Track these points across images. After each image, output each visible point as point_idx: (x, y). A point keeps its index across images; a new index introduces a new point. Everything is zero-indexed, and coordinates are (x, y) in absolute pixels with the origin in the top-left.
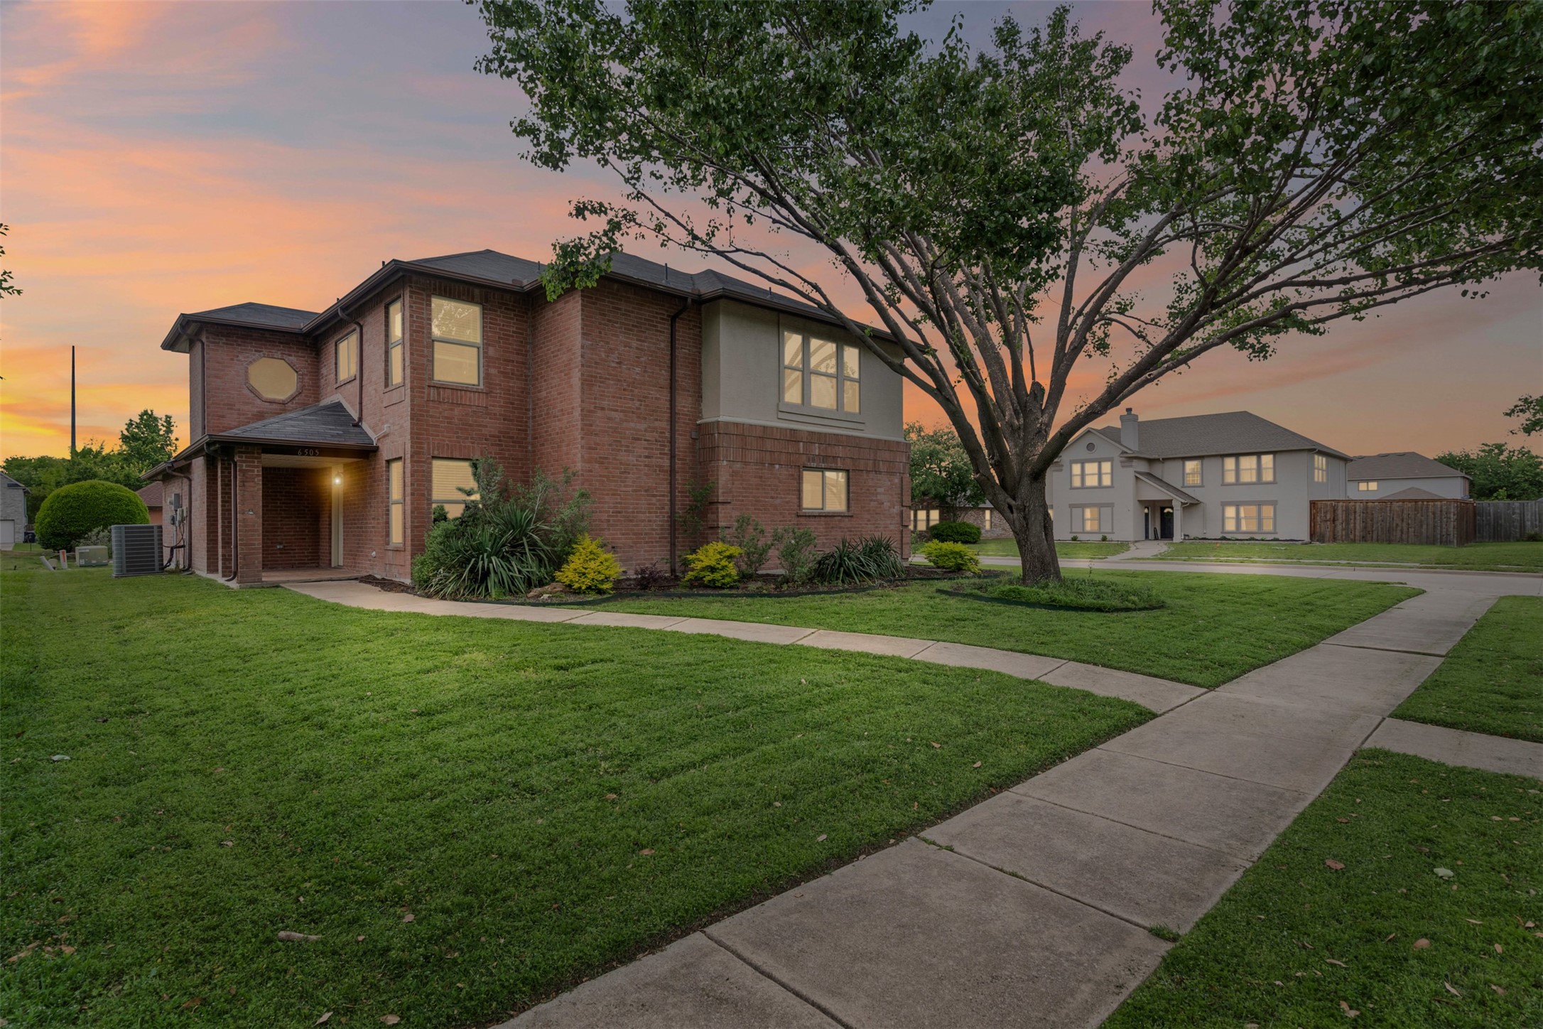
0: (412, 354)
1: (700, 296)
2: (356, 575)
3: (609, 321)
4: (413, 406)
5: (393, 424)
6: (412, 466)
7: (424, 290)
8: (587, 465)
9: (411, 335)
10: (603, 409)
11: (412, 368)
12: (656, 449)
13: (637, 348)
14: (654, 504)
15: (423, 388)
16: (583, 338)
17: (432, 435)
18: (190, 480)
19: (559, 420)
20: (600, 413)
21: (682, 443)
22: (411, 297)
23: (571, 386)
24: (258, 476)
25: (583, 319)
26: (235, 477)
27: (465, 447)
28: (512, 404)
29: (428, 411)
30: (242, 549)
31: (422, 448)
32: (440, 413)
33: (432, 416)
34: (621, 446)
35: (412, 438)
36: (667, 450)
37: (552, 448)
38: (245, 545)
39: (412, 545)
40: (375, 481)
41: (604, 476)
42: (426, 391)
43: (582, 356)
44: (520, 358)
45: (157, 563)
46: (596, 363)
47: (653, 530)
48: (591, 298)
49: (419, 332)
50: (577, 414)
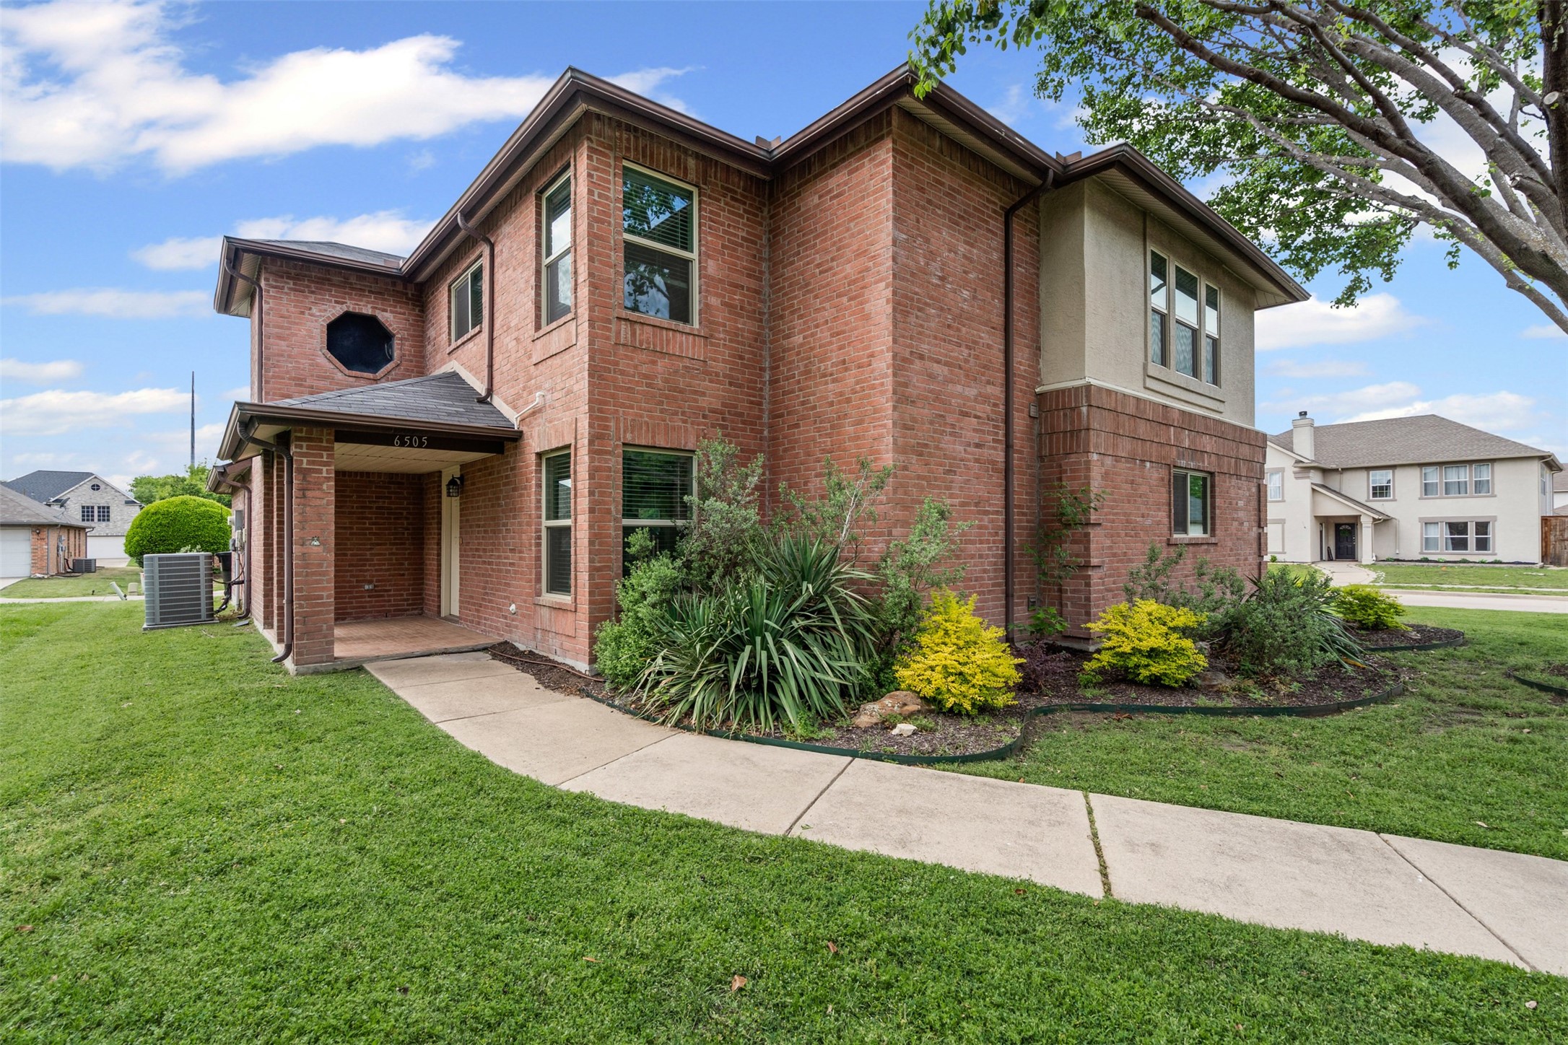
0: (591, 259)
1: (1065, 167)
2: (483, 641)
3: (929, 202)
4: (593, 353)
5: (552, 390)
6: (592, 460)
7: (610, 148)
8: (902, 458)
9: (590, 226)
10: (922, 357)
11: (591, 284)
12: (989, 433)
13: (965, 257)
14: (986, 528)
15: (609, 321)
16: (895, 227)
17: (623, 406)
18: (250, 492)
19: (834, 381)
20: (918, 365)
21: (1020, 422)
22: (590, 158)
23: (867, 317)
24: (328, 479)
25: (895, 193)
26: (290, 482)
27: (674, 428)
28: (741, 358)
29: (617, 364)
30: (301, 606)
31: (607, 428)
32: (636, 367)
33: (622, 373)
34: (946, 424)
35: (591, 409)
36: (1001, 437)
37: (818, 430)
38: (306, 598)
39: (591, 602)
40: (515, 489)
41: (923, 478)
42: (613, 327)
43: (894, 259)
44: (752, 284)
45: (203, 608)
46: (913, 274)
47: (985, 571)
48: (906, 156)
49: (602, 222)
50: (883, 364)
